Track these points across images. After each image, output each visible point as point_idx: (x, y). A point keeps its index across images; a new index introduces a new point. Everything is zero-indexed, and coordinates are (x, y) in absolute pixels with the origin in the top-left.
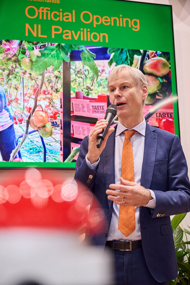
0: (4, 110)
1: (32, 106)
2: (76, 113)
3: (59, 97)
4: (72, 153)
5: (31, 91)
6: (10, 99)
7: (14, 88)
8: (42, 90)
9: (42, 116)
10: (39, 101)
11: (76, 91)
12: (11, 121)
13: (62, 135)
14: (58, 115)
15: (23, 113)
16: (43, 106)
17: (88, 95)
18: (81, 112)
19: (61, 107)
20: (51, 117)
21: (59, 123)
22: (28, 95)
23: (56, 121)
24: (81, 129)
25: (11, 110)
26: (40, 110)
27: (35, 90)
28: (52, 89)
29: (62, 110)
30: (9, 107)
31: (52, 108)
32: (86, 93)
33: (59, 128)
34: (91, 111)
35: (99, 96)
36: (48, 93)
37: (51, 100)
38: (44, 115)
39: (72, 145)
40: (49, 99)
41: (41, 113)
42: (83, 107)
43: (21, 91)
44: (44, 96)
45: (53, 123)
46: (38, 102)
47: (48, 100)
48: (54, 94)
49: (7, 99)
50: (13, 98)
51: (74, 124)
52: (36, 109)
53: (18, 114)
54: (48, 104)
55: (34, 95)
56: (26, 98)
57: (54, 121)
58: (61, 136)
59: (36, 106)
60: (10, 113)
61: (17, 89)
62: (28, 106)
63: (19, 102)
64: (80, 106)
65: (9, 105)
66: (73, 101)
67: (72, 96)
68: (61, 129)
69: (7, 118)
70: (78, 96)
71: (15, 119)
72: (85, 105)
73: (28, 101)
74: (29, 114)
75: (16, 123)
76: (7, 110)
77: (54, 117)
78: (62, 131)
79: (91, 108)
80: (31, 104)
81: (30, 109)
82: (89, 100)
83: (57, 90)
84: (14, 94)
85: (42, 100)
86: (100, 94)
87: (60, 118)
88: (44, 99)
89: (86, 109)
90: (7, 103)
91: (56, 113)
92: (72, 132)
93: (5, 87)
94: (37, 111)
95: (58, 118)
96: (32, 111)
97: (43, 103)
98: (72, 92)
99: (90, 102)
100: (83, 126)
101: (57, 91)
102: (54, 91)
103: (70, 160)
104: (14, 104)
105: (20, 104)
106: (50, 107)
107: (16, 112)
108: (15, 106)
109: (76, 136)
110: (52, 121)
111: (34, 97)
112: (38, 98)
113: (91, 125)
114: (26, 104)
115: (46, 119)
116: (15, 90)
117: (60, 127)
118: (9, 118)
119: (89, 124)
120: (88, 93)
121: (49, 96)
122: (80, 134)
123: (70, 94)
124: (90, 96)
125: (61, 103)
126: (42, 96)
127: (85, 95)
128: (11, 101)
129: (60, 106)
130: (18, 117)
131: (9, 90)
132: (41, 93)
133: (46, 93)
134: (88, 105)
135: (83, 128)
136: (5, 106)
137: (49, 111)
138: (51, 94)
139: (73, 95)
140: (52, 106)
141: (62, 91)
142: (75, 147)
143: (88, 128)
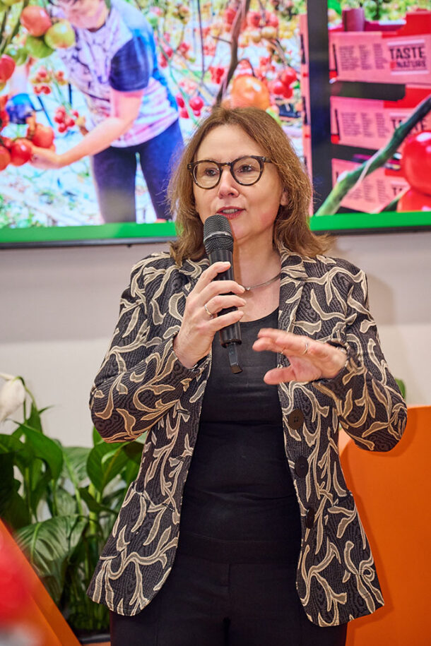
0: (152, 80)
1: (226, 63)
2: (344, 75)
3: (297, 31)
4: (336, 190)
5: (220, 21)
6: (166, 49)
7: (174, 15)
8: (250, 16)
9: (252, 90)
10: (244, 46)
11: (344, 7)
12: (172, 110)
13: (309, 141)
14: (294, 84)
15: (202, 84)
16: (255, 62)
17: (377, 17)
18: (359, 70)
19: (303, 62)
20: (278, 91)
21: (298, 106)
22: (213, 33)
23: (292, 101)
24: (359, 121)
25: (169, 80)
26: (246, 75)
27: (230, 17)
28: (277, 8)
29: (305, 69)
30: (165, 72)
31: (278, 66)
32: (371, 10)
33: (298, 122)
34: (387, 66)
35: (409, 17)
36: (268, 23)
37: (274, 41)
38: (257, 86)
39: (337, 165)
40: (270, 39)
41: (250, 82)
42: (365, 55)
43: (192, 22)
44: (255, 33)
45: (282, 108)
46: (240, 51)
47: (266, 43)
48: (283, 23)
49: (158, 49)
50: (174, 44)
51: (341, 106)
52: (237, 72)
53: (190, 88)
54: (267, 54)
55: (228, 30)
56: (209, 41)
57: (286, 101)
58: (305, 144)
59: (235, 63)
60: (168, 89)
61: (182, 18)
62: (215, 65)
63: (190, 54)
64: (357, 54)
65: (164, 65)
66: (337, 41)
67: (332, 26)
68: (305, 122)
69: (160, 103)
70: (349, 19)
71: (182, 104)
72: (370, 48)
73: (214, 49)
74: (217, 87)
75: (186, 115)
76: (161, 80)
77: (286, 91)
78: (308, 129)
79: (387, 55)
80: (223, 58)
81: (220, 72)
82: (379, 34)
83: (289, 9)
84: (175, 32)
85: (251, 43)
86: (411, 10)
87: (301, 90)
88: (257, 41)
89: (371, 60)
90: (160, 60)
91: (291, 79)
92: (334, 131)
93: (152, 15)
94: (240, 76)
95: (295, 92)
96: (224, 77)
97: (254, 53)
98: (332, 13)
99: (384, 37)
100: (364, 111)
101: (290, 14)
102: (284, 16)
103: (330, 208)
104: (176, 60)
105: (192, 61)
106: (274, 63)
107: (183, 84)
108: (179, 67)
109: (345, 140)
110: (280, 103)
111: (228, 36)
112: (241, 40)
113: (386, 106)
114: (208, 59)
115: (264, 97)
116: (178, 21)
117: (302, 119)
118: (167, 103)
119: (382, 103)
120: (378, 10)
121: (269, 30)
122: (356, 133)
123: (326, 20)
124: (383, 21)
125: (302, 47)
126: (250, 33)
127: (369, 19)
128: (170, 53)
129: (299, 58)
130: (190, 97)
131: (161, 21)
132: (246, 25)
133: (262, 22)
134: (377, 47)
135: (364, 115)
136: (155, 70)
137: (271, 76)
138: (276, 25)
139: (335, 22)
140: (280, 61)
141: (303, 11)
142: (342, 172)
143: (379, 116)
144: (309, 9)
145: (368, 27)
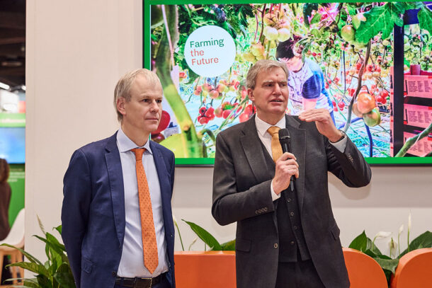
0: (321, 94)
1: (356, 87)
2: (410, 94)
3: (389, 74)
4: (405, 145)
5: (354, 68)
6: (329, 80)
7: (333, 65)
8: (367, 66)
9: (368, 99)
10: (364, 80)
11: (411, 64)
12: (330, 107)
13: (393, 123)
14: (387, 97)
15: (344, 96)
16: (369, 87)
17: (426, 69)
18: (417, 92)
19: (391, 87)
20: (379, 100)
21: (388, 107)
22: (350, 74)
23: (386, 105)
24: (416, 115)
25: (329, 94)
26: (365, 92)
27: (358, 67)
28: (380, 64)
29: (392, 91)
30: (327, 90)
31: (380, 89)
32: (424, 66)
33: (388, 115)
36: (375, 70)
37: (379, 78)
38: (370, 97)
39: (406, 134)
40: (376, 77)
41: (367, 96)
42: (420, 85)
43: (341, 68)
44: (370, 74)
45: (381, 108)
46: (362, 82)
47: (375, 79)
48: (383, 70)
49: (325, 80)
50: (332, 78)
51: (409, 108)
52: (361, 91)
53: (339, 98)
54: (375, 83)
55: (357, 73)
56: (348, 77)
57: (383, 105)
58: (391, 125)
59: (360, 87)
60: (328, 98)
62: (351, 88)
63: (339, 82)
64: (416, 85)
65: (327, 87)
66: (407, 79)
67: (405, 72)
68: (392, 115)
69: (325, 104)
70: (413, 69)
71: (335, 104)
72: (423, 82)
73: (351, 81)
74: (352, 97)
75: (337, 110)
76: (325, 94)
77: (383, 100)
78: (393, 118)
79: (430, 86)
80: (354, 85)
81: (353, 91)
82: (427, 76)
83: (386, 64)
84: (333, 73)
85: (368, 79)
87: (390, 100)
88: (370, 78)
89: (423, 88)
90: (325, 85)
91: (385, 95)
92: (405, 119)
93: (323, 65)
94: (362, 93)
95: (387, 101)
96: (355, 93)
97: (369, 82)
98: (405, 66)
99: (429, 78)
101: (386, 66)
102: (383, 67)
103: (402, 154)
104: (333, 85)
105: (340, 85)
106: (378, 88)
107: (335, 96)
108: (333, 88)
109: (410, 123)
110: (380, 105)
111: (357, 75)
112: (363, 77)
113: (429, 109)
114: (348, 85)
115: (373, 103)
116: (335, 68)
117: (390, 113)
118: (328, 104)
119: (427, 107)
120: (427, 66)
121: (376, 73)
122: (415, 120)
123: (403, 69)
124: (429, 71)
125: (391, 81)
126: (367, 74)
127: (423, 70)
128: (330, 82)
129: (389, 86)
130: (339, 101)
131: (327, 68)
132: (366, 70)
133: (373, 69)
134: (426, 82)
135: (419, 112)
136: (323, 89)
137: (376, 93)
138: (379, 71)
139: (407, 70)
140: (380, 87)
141: (392, 65)
142: (408, 138)
143: (426, 113)
144: (394, 64)
145: (422, 73)
